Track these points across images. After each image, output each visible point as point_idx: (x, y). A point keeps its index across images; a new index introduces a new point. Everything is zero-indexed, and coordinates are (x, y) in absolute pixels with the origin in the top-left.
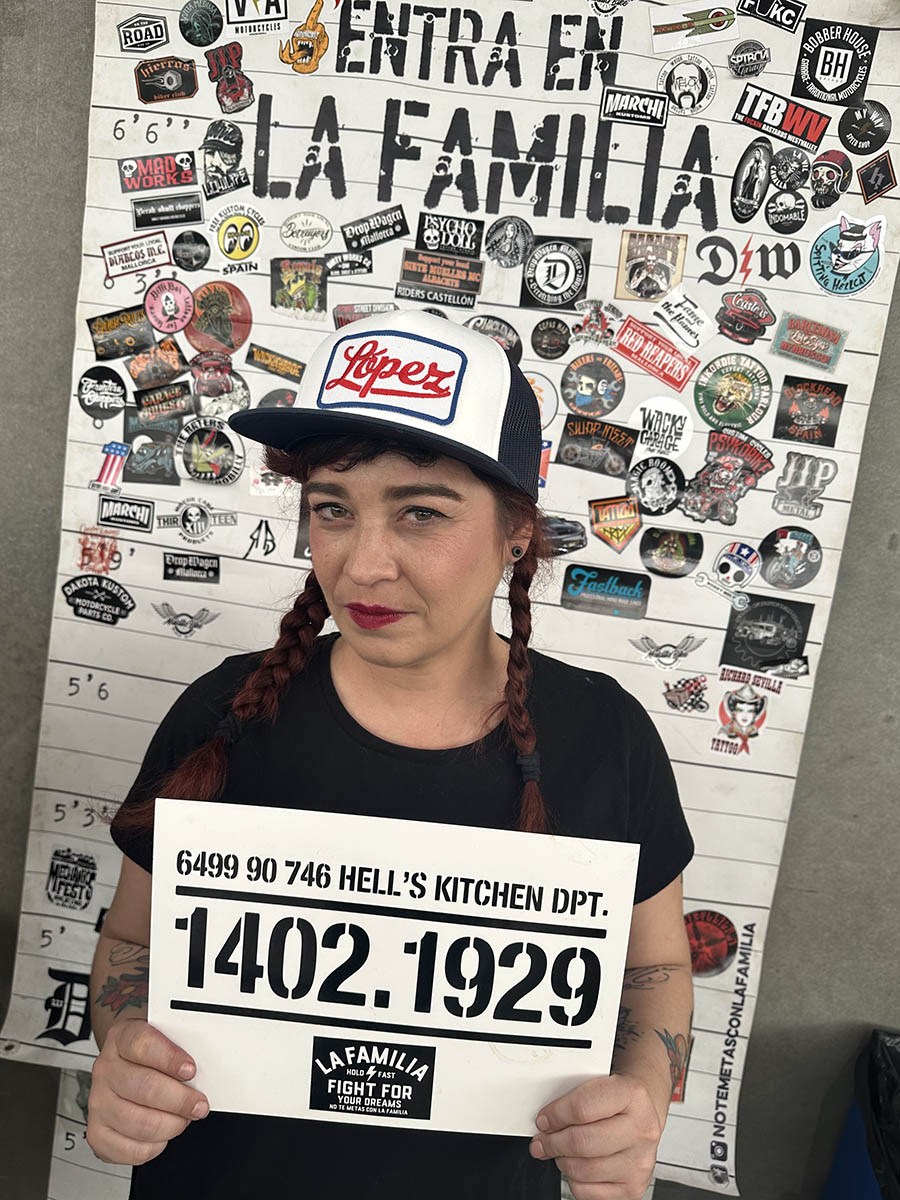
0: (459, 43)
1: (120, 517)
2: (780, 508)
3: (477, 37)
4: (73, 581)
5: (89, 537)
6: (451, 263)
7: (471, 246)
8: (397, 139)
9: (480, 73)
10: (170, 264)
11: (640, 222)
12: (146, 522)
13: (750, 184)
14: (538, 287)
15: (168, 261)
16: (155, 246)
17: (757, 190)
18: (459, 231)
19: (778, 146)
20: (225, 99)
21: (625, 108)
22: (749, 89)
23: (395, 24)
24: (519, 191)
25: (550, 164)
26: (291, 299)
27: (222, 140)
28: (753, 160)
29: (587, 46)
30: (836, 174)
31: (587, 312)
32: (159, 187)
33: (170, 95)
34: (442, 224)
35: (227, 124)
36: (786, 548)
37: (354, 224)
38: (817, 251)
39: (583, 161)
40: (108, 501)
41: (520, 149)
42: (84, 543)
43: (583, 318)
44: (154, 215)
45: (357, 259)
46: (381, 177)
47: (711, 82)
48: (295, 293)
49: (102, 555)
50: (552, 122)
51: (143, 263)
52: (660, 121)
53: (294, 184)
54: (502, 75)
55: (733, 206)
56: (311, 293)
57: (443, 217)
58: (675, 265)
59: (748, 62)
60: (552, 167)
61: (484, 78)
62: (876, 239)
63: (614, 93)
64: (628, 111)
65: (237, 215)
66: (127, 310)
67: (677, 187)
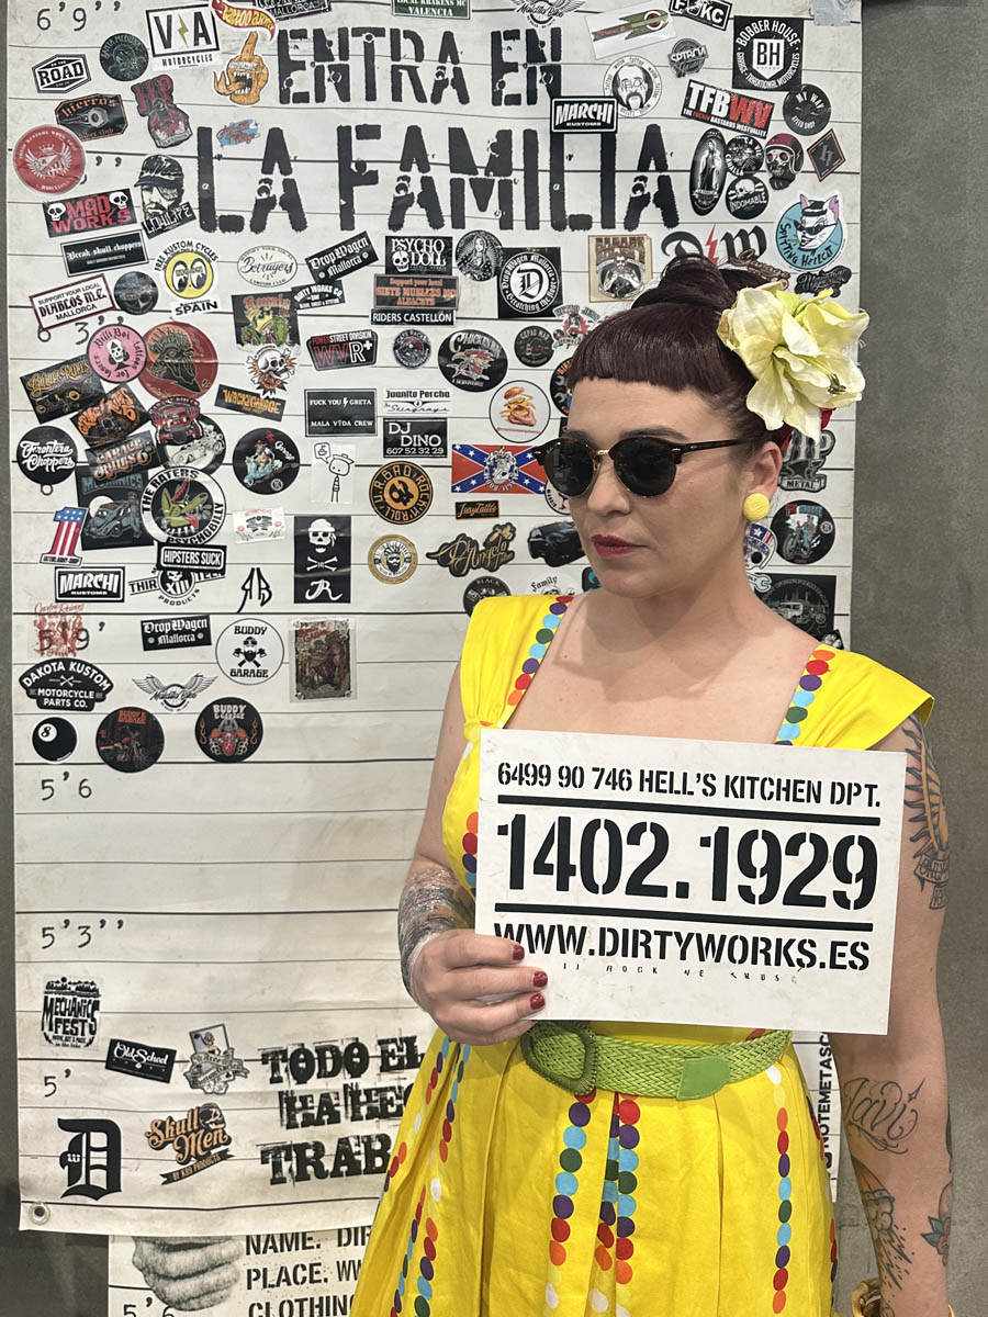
0: (403, 62)
1: (82, 589)
2: (785, 484)
3: (419, 56)
4: (33, 670)
5: (46, 617)
6: (424, 283)
7: (442, 263)
8: (353, 166)
9: (428, 91)
10: (113, 308)
11: (603, 227)
12: (115, 591)
13: (708, 173)
14: (514, 297)
15: (111, 305)
16: (94, 291)
17: (715, 181)
18: (428, 249)
19: (728, 136)
20: (158, 132)
21: (575, 117)
22: (692, 85)
23: (335, 50)
24: (482, 206)
25: (509, 178)
26: (259, 335)
27: (159, 175)
28: (707, 152)
29: (530, 59)
30: (789, 156)
31: (566, 317)
32: (93, 229)
33: (97, 133)
34: (410, 244)
35: (163, 159)
36: (798, 523)
37: (319, 255)
38: (782, 230)
39: (540, 174)
40: (66, 574)
41: (477, 164)
42: (40, 626)
43: (563, 323)
44: (90, 259)
45: (326, 290)
46: (341, 206)
47: (656, 81)
48: (264, 328)
49: (64, 635)
50: (504, 137)
51: (82, 310)
52: (611, 126)
53: (248, 218)
54: (450, 93)
55: (693, 198)
56: (280, 327)
57: (410, 238)
58: (643, 263)
59: (687, 61)
60: (510, 181)
61: (432, 95)
62: (836, 214)
63: (562, 104)
64: (577, 120)
65: (185, 251)
66: (67, 362)
67: (634, 190)
